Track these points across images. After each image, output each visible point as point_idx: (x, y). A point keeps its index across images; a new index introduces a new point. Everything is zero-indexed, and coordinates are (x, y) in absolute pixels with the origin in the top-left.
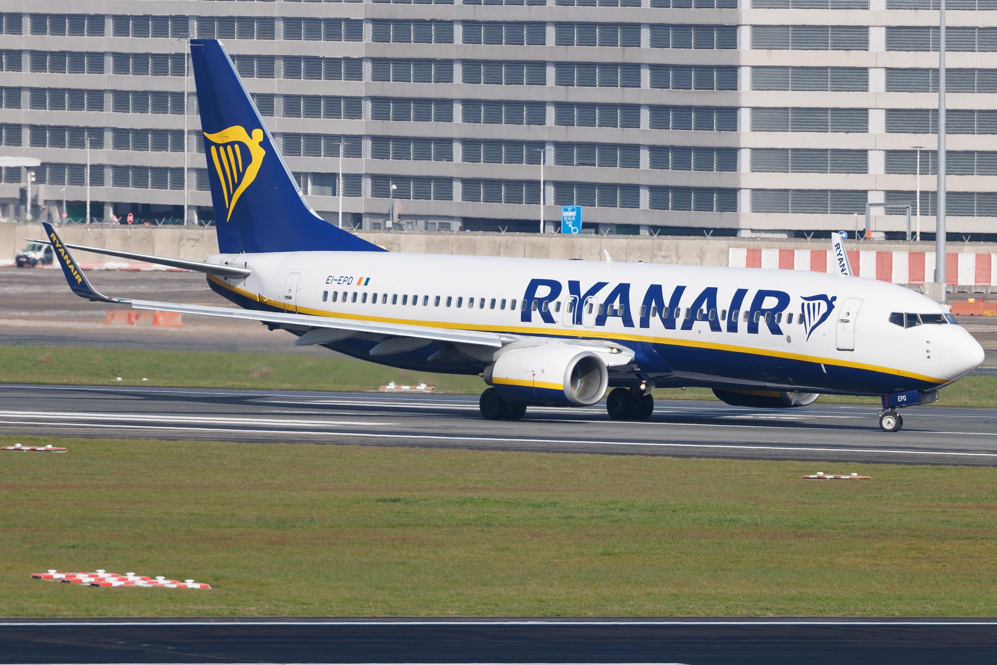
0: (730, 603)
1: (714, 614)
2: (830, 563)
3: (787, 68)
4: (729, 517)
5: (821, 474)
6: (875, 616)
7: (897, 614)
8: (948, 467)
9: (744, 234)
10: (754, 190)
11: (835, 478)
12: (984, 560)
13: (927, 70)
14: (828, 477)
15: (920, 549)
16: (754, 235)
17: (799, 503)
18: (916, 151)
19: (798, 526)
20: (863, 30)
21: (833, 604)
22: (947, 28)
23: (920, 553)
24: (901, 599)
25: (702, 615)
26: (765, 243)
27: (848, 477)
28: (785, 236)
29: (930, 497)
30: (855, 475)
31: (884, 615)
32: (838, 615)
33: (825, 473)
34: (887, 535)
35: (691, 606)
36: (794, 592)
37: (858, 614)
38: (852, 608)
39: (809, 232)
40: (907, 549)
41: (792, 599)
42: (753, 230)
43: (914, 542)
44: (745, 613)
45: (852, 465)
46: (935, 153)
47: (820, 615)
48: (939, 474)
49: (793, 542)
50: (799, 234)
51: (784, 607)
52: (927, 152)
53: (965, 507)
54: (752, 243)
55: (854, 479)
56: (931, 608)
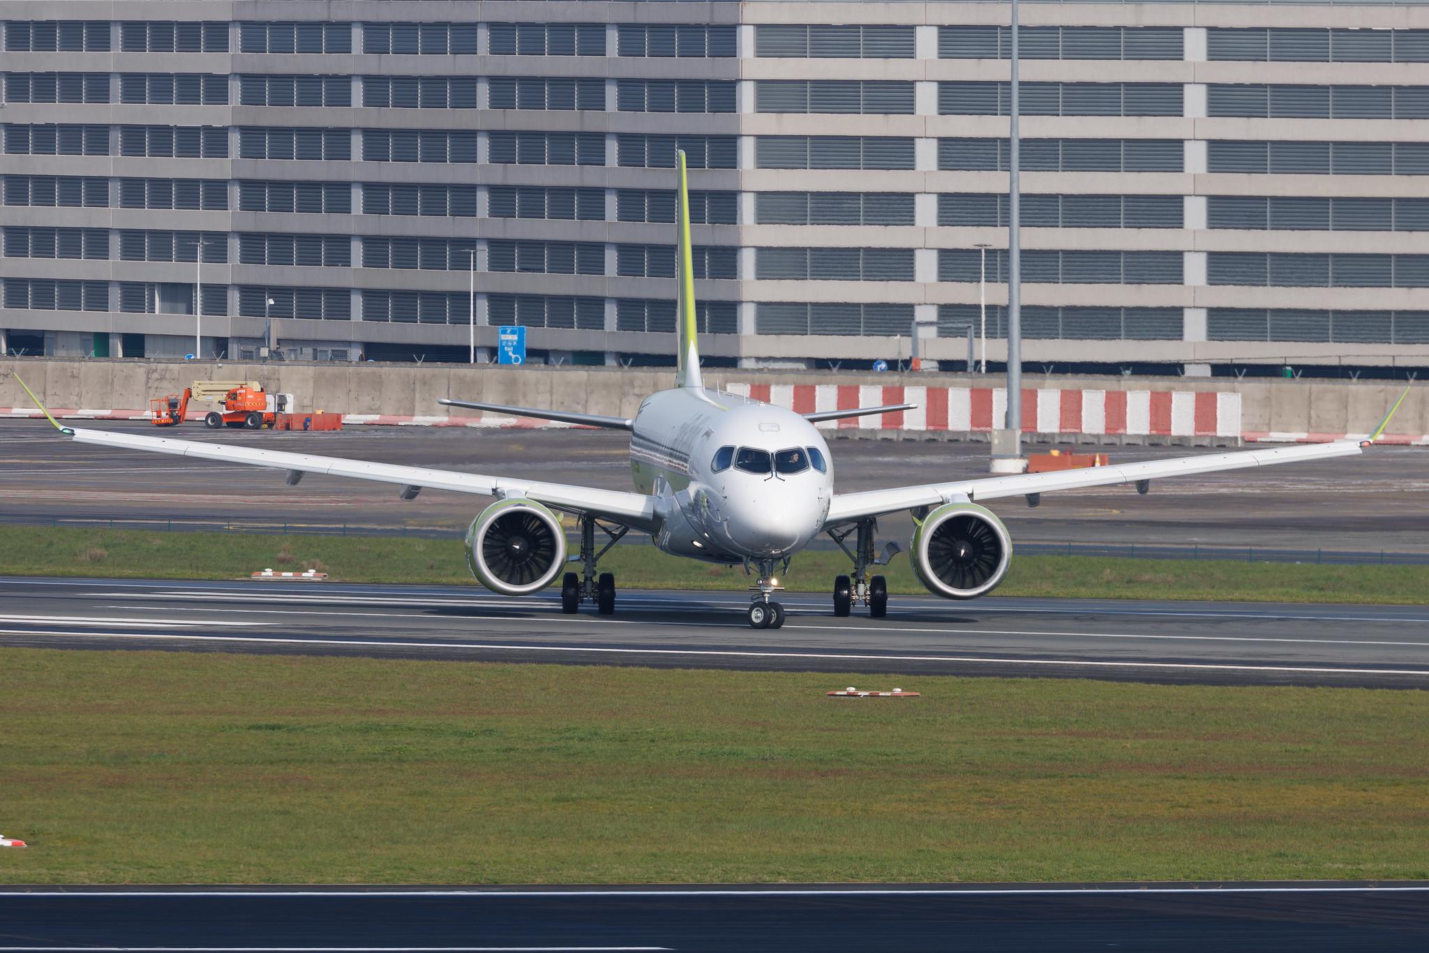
0: (729, 866)
1: (707, 880)
2: (866, 811)
3: (805, 137)
4: (727, 748)
5: (852, 690)
6: (926, 881)
7: (956, 879)
8: (1025, 679)
9: (746, 364)
10: (759, 304)
11: (871, 696)
12: (1074, 805)
13: (995, 140)
14: (862, 694)
15: (987, 790)
16: (761, 365)
17: (823, 730)
18: (980, 251)
19: (821, 761)
20: (907, 87)
21: (869, 866)
22: (1021, 83)
23: (986, 796)
24: (960, 858)
25: (692, 882)
26: (772, 377)
27: (888, 694)
28: (802, 366)
29: (1000, 721)
30: (898, 691)
31: (937, 881)
32: (876, 881)
33: (858, 688)
34: (942, 773)
35: (676, 870)
36: (815, 850)
37: (903, 879)
38: (895, 871)
39: (835, 362)
40: (969, 791)
41: (813, 860)
42: (758, 359)
43: (978, 782)
44: (750, 878)
45: (893, 677)
46: (1006, 253)
47: (851, 881)
48: (1013, 690)
49: (814, 782)
50: (821, 364)
51: (802, 870)
52: (995, 251)
53: (1048, 734)
54: (757, 376)
55: (897, 697)
56: (1002, 873)
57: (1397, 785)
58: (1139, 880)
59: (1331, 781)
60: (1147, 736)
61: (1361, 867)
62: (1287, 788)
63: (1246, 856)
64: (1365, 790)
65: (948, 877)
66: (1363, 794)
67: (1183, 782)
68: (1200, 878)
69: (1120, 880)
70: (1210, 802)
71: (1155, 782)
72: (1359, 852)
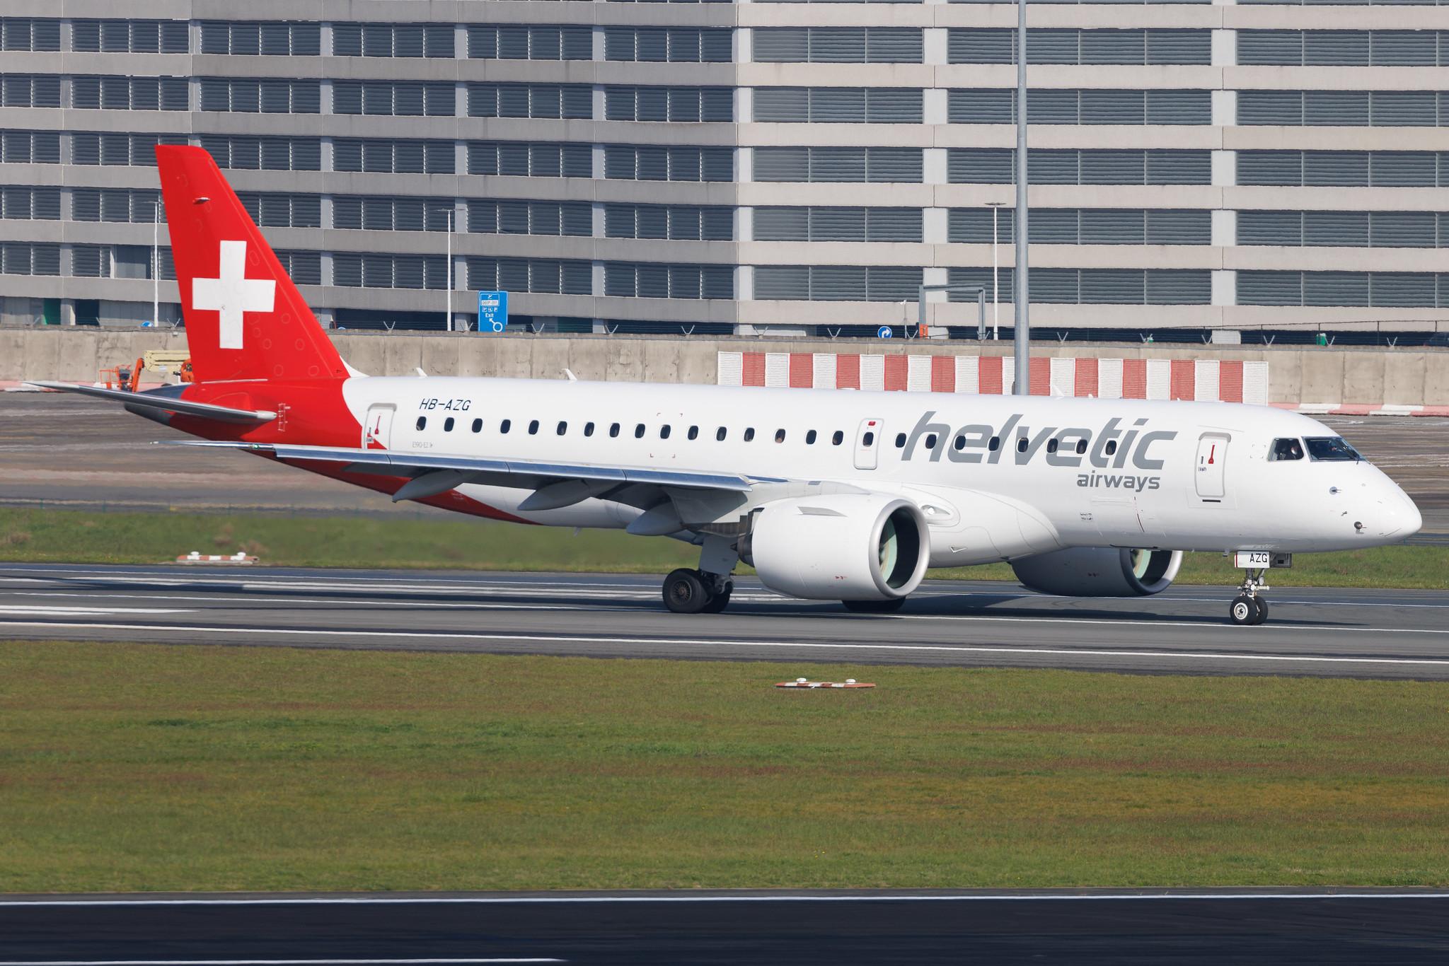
0: (640, 871)
2: (796, 811)
4: (658, 744)
5: (802, 681)
6: (851, 887)
8: (989, 670)
9: (744, 331)
10: (759, 267)
11: (823, 687)
12: (1022, 805)
13: (1009, 90)
14: (813, 685)
15: (931, 789)
16: (756, 332)
17: (764, 724)
18: (993, 210)
19: (758, 757)
20: (915, 34)
21: (791, 870)
23: (929, 795)
24: (890, 863)
25: (599, 888)
26: (770, 344)
27: (841, 685)
28: (803, 333)
29: (958, 714)
30: (852, 682)
31: (863, 886)
32: (796, 886)
33: (809, 679)
34: (886, 770)
35: (583, 875)
36: (735, 854)
37: (827, 885)
38: (818, 876)
39: (836, 327)
40: (911, 790)
41: (731, 864)
42: (756, 326)
43: (922, 779)
44: (661, 883)
45: (850, 668)
47: (770, 887)
48: (975, 681)
49: (746, 780)
50: (821, 331)
51: (718, 875)
53: (1008, 728)
54: (752, 343)
55: (848, 689)
56: (933, 876)
57: (1374, 783)
58: (1080, 886)
59: (1302, 779)
60: (1113, 730)
61: (1321, 872)
62: (1254, 787)
63: (1198, 860)
64: (1338, 789)
65: (874, 883)
66: (1335, 792)
67: (1143, 780)
68: (1146, 884)
69: (1060, 886)
70: (1169, 801)
71: (1112, 780)
72: (1320, 856)
